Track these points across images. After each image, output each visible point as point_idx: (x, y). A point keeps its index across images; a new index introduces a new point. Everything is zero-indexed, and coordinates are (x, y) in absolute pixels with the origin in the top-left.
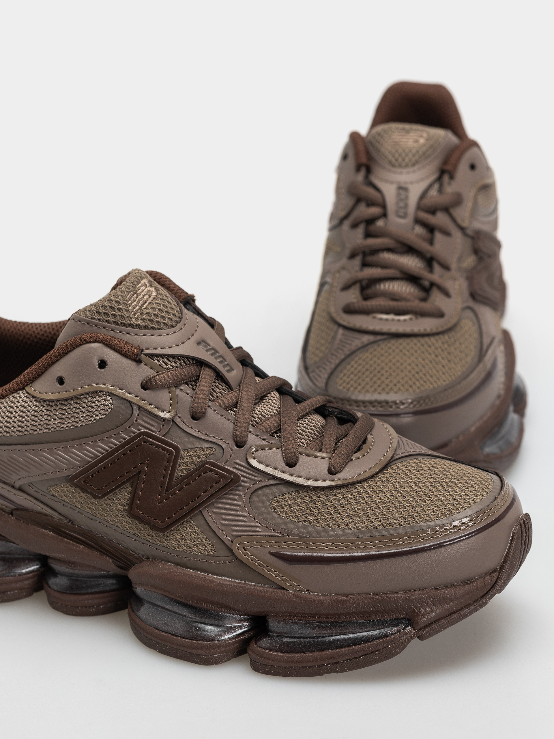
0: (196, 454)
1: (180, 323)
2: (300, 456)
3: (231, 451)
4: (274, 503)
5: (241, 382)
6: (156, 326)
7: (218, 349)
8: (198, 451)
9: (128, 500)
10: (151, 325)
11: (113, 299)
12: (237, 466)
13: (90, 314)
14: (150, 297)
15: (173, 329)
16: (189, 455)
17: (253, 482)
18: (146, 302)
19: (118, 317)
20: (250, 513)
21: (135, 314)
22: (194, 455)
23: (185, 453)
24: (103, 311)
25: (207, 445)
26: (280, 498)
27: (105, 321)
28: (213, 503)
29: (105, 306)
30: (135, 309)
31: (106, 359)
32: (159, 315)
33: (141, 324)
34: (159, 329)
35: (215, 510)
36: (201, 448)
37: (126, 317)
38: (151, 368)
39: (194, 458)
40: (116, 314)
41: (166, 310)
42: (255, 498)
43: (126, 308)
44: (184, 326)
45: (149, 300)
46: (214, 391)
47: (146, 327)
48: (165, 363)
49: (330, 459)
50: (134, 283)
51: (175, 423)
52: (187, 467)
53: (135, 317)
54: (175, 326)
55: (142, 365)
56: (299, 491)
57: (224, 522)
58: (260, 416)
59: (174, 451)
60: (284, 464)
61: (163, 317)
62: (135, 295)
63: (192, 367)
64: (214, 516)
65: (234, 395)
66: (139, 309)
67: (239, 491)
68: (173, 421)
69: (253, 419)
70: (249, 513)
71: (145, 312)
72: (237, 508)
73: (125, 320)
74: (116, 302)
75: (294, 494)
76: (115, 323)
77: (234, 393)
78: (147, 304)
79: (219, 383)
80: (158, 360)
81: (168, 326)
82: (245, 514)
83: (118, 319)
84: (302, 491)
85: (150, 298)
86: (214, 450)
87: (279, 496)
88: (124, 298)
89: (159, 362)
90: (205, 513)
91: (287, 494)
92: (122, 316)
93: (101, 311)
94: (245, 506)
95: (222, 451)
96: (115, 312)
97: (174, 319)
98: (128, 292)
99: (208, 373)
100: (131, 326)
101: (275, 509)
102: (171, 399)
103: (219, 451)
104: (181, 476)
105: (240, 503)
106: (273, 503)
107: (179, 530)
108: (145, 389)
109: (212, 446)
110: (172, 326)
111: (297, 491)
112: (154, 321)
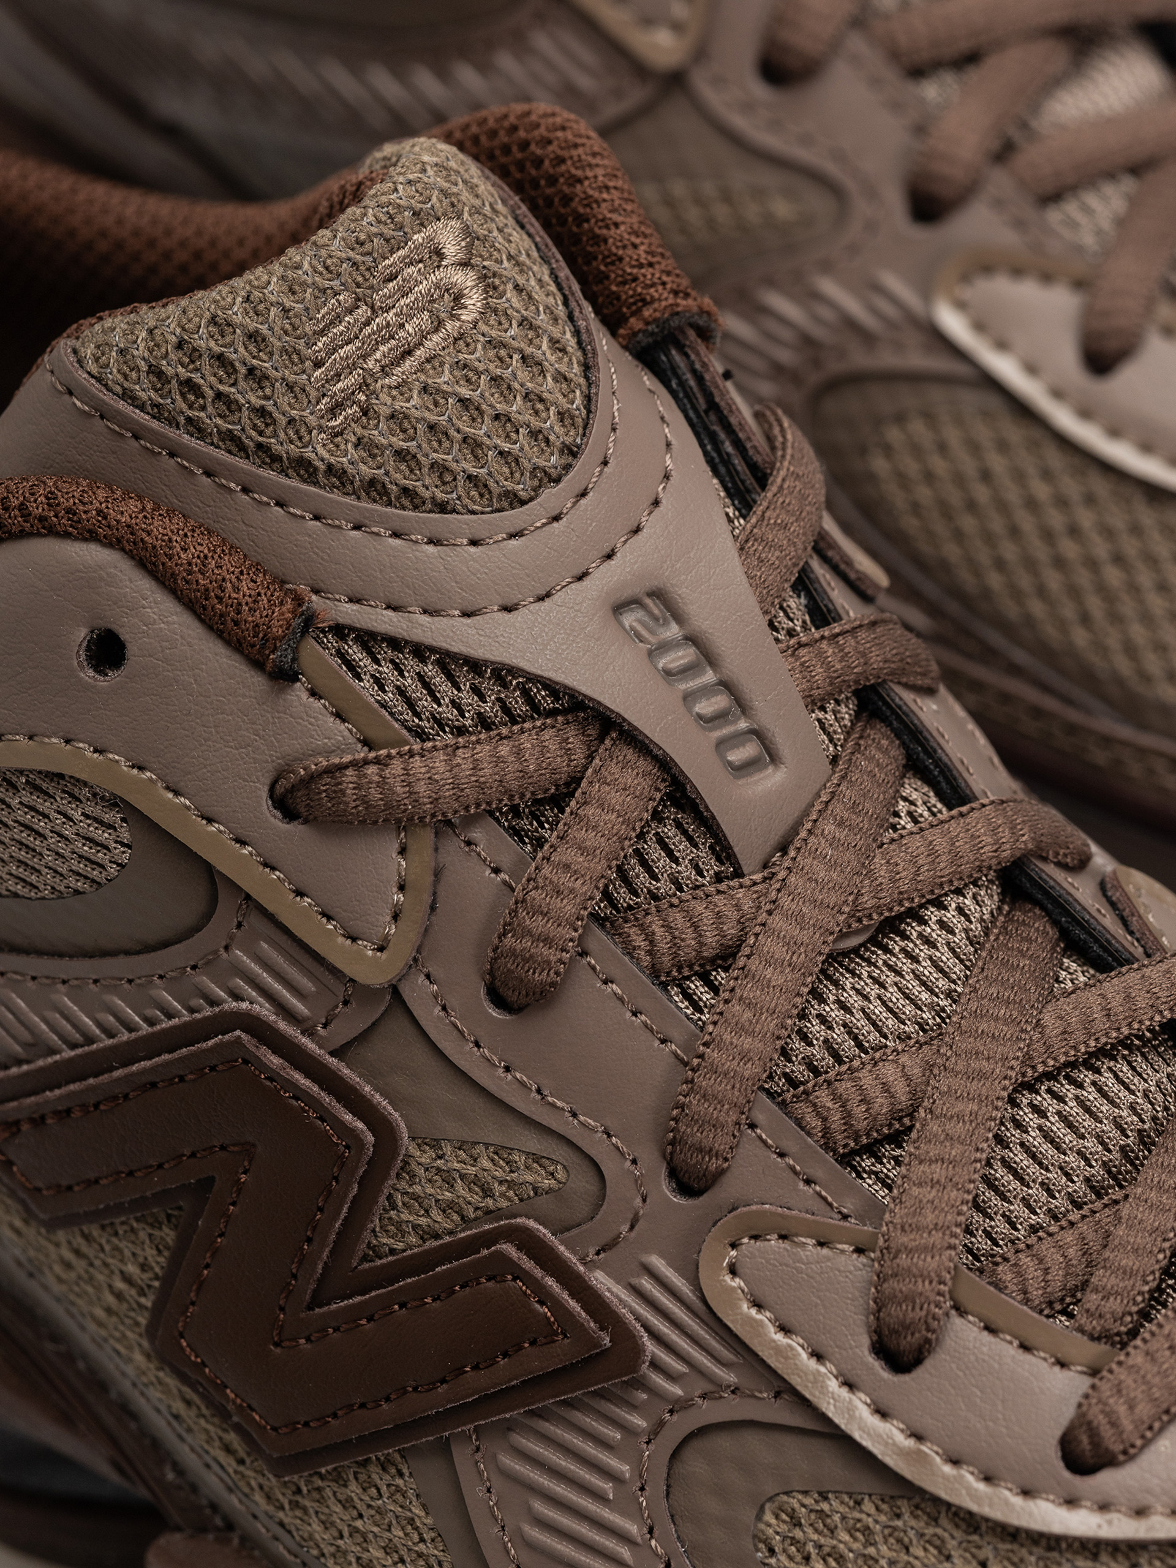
0: (472, 1170)
1: (557, 481)
2: (957, 1321)
3: (638, 1201)
4: (773, 1521)
5: (794, 830)
6: (427, 486)
7: (723, 643)
8: (486, 1163)
9: (157, 1278)
10: (398, 476)
11: (238, 319)
12: (647, 1284)
13: (119, 371)
14: (438, 325)
15: (515, 517)
16: (439, 1170)
17: (702, 1386)
18: (409, 353)
19: (245, 413)
20: (656, 1532)
21: (334, 410)
22: (462, 1177)
23: (426, 1157)
24: (180, 369)
25: (533, 1143)
26: (804, 1506)
27: (182, 420)
28: (509, 1427)
29: (195, 350)
30: (340, 385)
31: (125, 636)
32: (452, 432)
33: (351, 470)
34: (442, 508)
35: (508, 1461)
36: (499, 1151)
37: (283, 421)
38: (338, 715)
39: (460, 1186)
40: (239, 397)
41: (501, 407)
42: (695, 1464)
43: (292, 378)
44: (575, 504)
45: (428, 344)
46: (644, 863)
47: (374, 488)
48: (426, 685)
49: (1094, 1372)
50: (368, 247)
51: (404, 1003)
52: (423, 1221)
53: (333, 423)
54: (531, 499)
55: (299, 692)
56: (899, 1503)
57: (535, 1534)
58: (838, 1035)
59: (370, 1138)
60: (865, 1341)
61: (472, 445)
62: (363, 311)
63: (552, 732)
64: (497, 1483)
65: (738, 907)
66: (363, 386)
67: (633, 1407)
68: (395, 991)
69: (797, 1044)
70: (651, 1531)
71: (384, 411)
72: (608, 1487)
73: (275, 435)
74: (253, 336)
75: (873, 1511)
76: (233, 442)
77: (740, 894)
78: (408, 364)
79: (679, 825)
80: (397, 667)
81: (490, 492)
82: (633, 1528)
83: (244, 425)
84: (917, 1507)
85: (436, 330)
86: (561, 1175)
87: (805, 1493)
88: (297, 321)
89: (401, 674)
90: (461, 1455)
91: (846, 1498)
92: (262, 412)
93: (170, 371)
94: (642, 1489)
95: (593, 1187)
96: (233, 390)
97: (532, 455)
98: (324, 291)
99: (629, 778)
100: (304, 468)
101: (772, 1551)
102: (401, 888)
103: (582, 1183)
104: (392, 1252)
105: (625, 1469)
106: (769, 1517)
107: (345, 1486)
108: (289, 813)
109: (560, 1152)
110: (516, 501)
111: (892, 1497)
112: (423, 459)
